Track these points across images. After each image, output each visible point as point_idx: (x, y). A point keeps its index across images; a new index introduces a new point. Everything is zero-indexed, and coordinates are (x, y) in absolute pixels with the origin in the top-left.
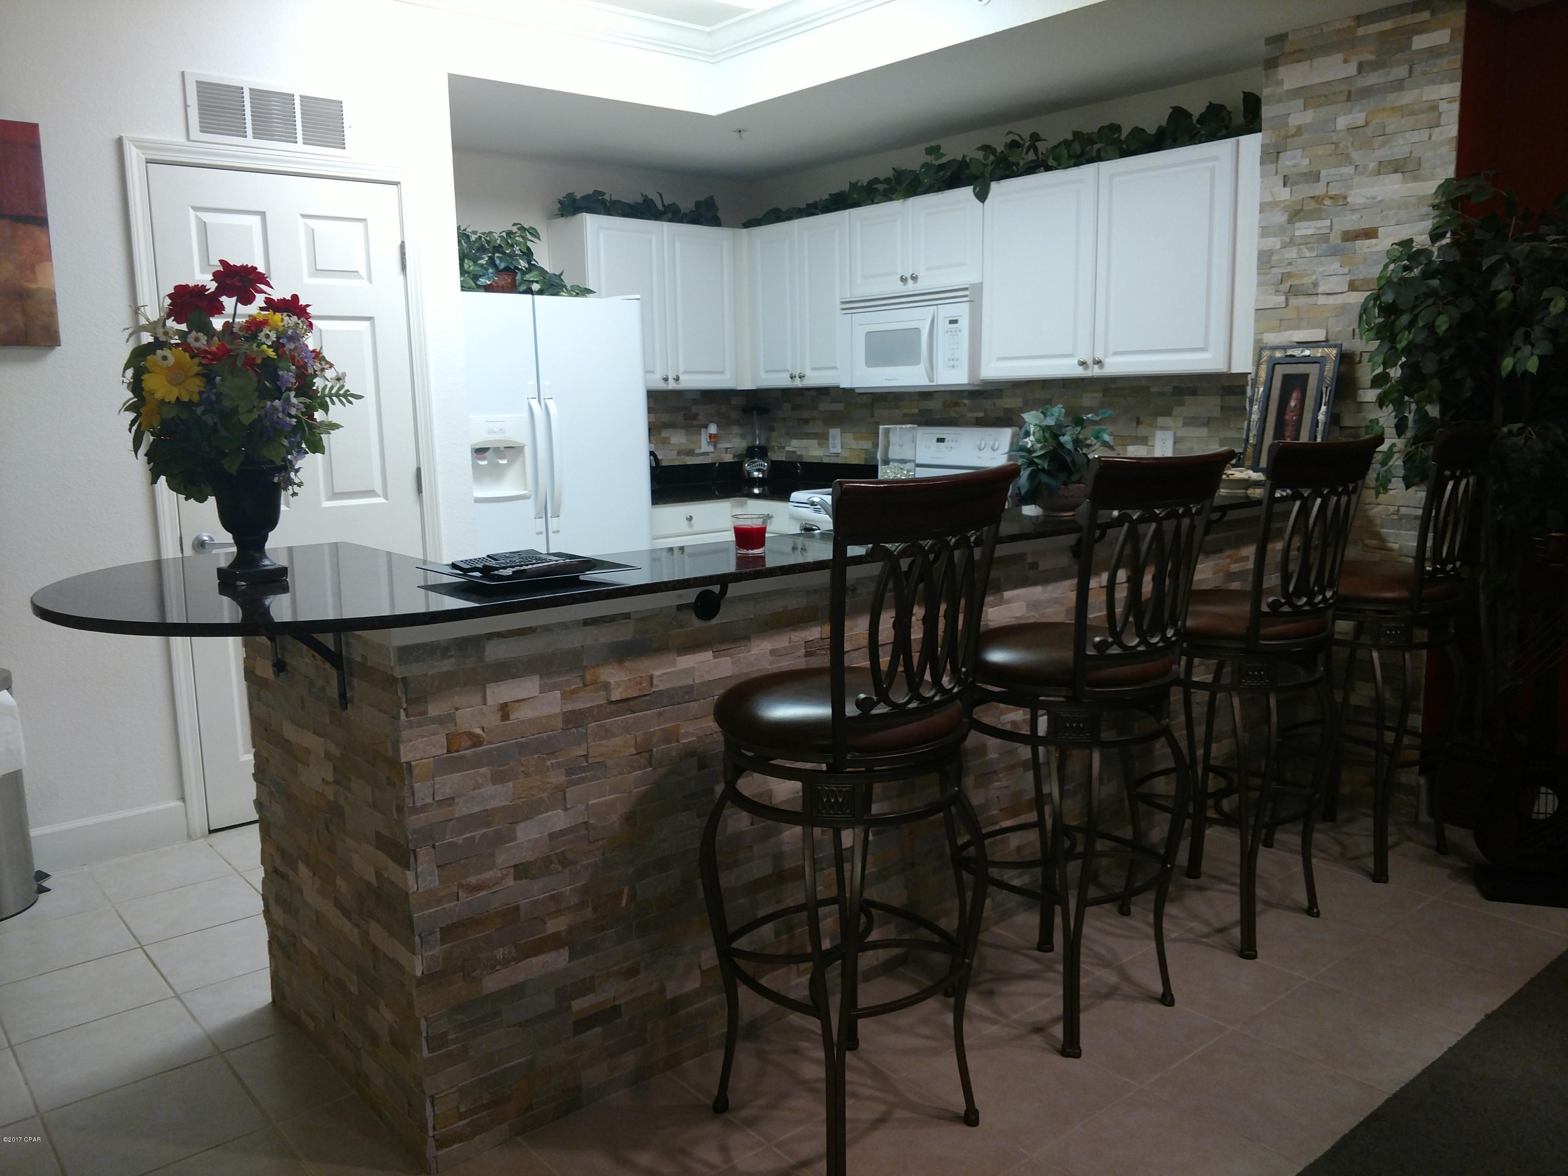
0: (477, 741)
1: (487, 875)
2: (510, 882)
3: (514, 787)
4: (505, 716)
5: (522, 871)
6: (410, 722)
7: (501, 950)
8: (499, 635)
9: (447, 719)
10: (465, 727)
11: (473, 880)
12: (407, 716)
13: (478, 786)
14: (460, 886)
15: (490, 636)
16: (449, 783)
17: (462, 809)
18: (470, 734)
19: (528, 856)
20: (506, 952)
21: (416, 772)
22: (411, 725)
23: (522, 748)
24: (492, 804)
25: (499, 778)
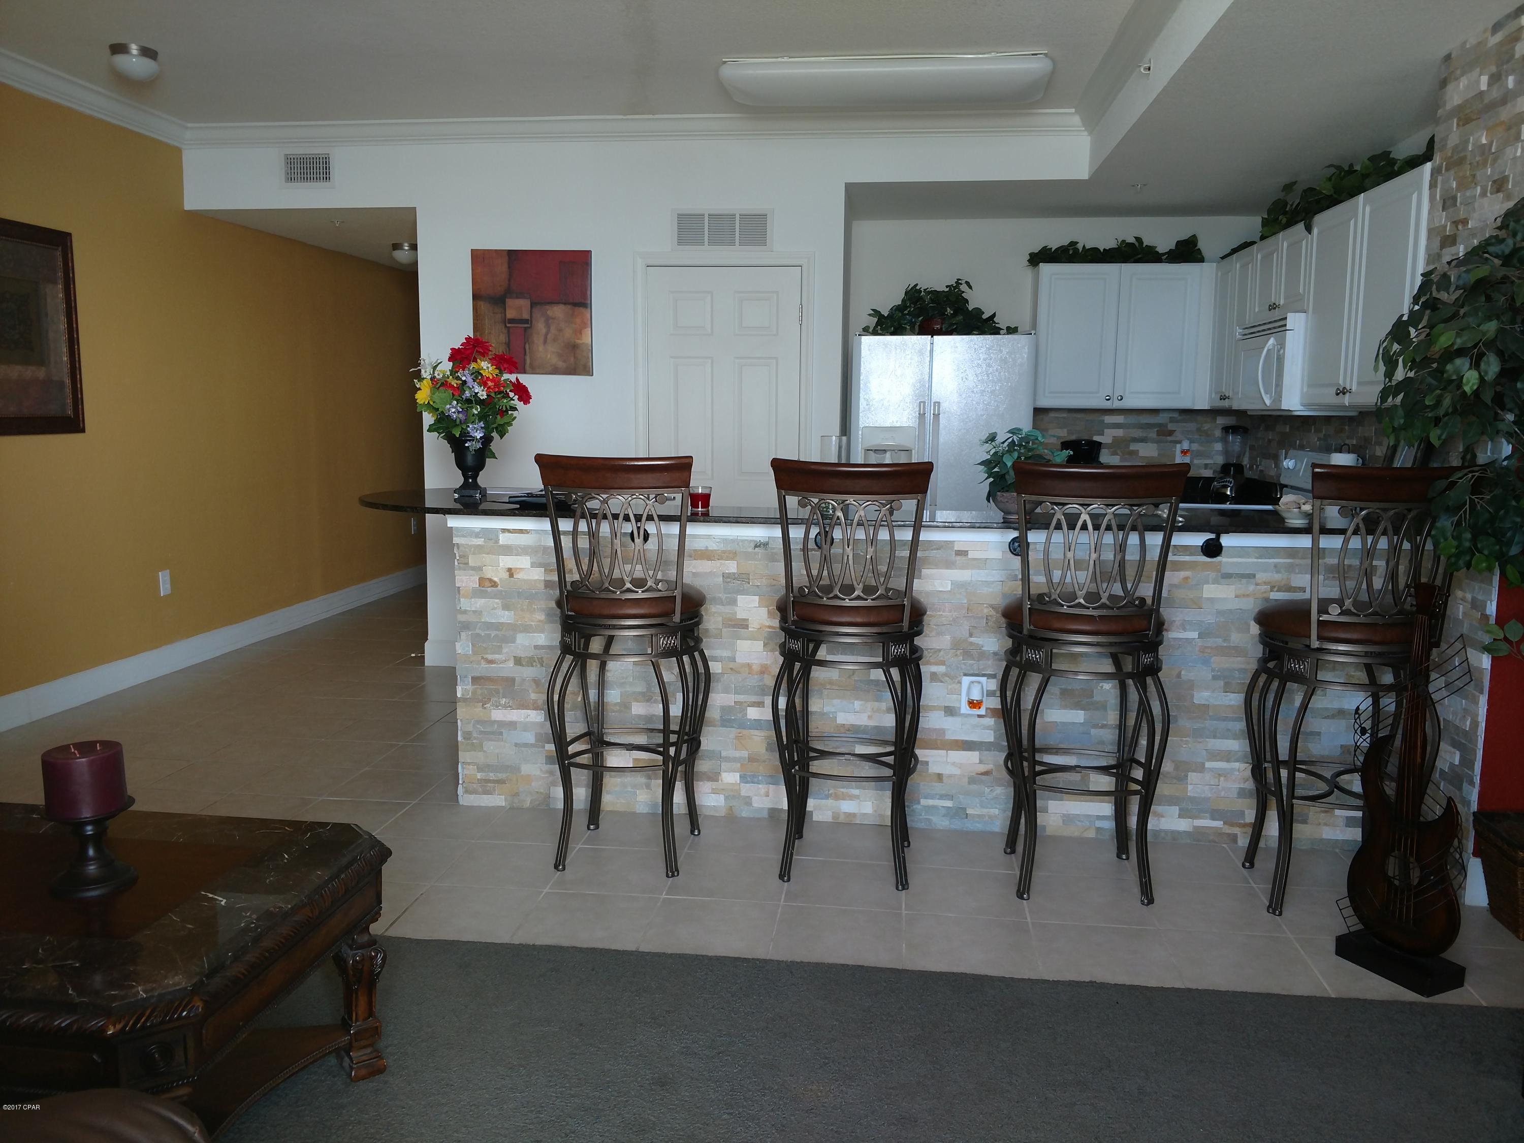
0: (494, 584)
1: (497, 656)
2: (511, 664)
3: (515, 614)
4: (511, 575)
5: (518, 661)
6: (459, 567)
7: (504, 699)
8: (509, 531)
9: (479, 569)
10: (489, 576)
11: (490, 657)
12: (458, 563)
13: (494, 609)
14: (483, 658)
15: (504, 531)
16: (479, 603)
17: (486, 618)
18: (490, 580)
19: (520, 653)
20: (507, 702)
21: (462, 592)
22: (460, 569)
23: (520, 594)
24: (502, 620)
25: (506, 607)
